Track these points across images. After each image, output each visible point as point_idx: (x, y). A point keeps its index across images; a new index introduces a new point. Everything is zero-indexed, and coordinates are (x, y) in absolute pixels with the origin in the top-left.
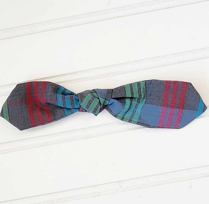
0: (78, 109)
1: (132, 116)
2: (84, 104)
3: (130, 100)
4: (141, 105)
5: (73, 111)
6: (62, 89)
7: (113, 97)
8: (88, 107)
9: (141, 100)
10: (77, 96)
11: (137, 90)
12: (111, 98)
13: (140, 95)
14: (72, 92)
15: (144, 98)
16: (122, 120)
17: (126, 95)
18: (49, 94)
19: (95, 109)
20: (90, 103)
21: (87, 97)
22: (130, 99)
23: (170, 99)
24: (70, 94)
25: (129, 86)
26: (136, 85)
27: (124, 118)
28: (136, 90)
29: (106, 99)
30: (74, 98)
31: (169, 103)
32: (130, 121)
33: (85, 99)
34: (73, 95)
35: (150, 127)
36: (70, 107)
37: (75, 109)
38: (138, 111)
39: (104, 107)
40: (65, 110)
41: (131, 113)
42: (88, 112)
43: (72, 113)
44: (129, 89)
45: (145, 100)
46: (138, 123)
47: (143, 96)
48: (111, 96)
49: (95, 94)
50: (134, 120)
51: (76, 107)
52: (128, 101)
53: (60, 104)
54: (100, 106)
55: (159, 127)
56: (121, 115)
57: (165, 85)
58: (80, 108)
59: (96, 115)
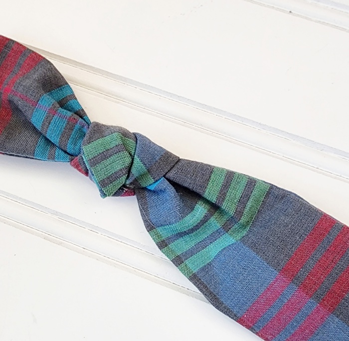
0: (71, 155)
1: (191, 253)
2: (88, 151)
3: (209, 210)
4: (227, 240)
5: (57, 153)
6: (66, 93)
7: (171, 175)
8: (95, 162)
9: (236, 226)
10: (89, 125)
11: (239, 195)
12: (164, 176)
13: (239, 213)
14: (83, 110)
15: (244, 226)
16: (159, 247)
17: (205, 192)
18: (27, 82)
19: (108, 178)
20: (104, 156)
21: (108, 138)
22: (207, 207)
23: (311, 264)
24: (77, 113)
25: (224, 174)
26: (244, 182)
27: (166, 245)
28: (235, 193)
29: (149, 171)
30: (77, 126)
31: (303, 274)
32: (178, 261)
33: (100, 141)
34: (81, 117)
35: (217, 307)
36: (55, 139)
37: (66, 152)
38: (213, 250)
39: (134, 189)
40: (41, 142)
41: (193, 244)
42: (90, 177)
43: (52, 158)
44: (222, 180)
45: (245, 233)
46: (194, 278)
47: (243, 220)
48: (166, 170)
49: (131, 142)
50: (189, 265)
51: (70, 148)
52: (200, 210)
53: (37, 119)
54: (125, 177)
55: (241, 321)
56: (164, 233)
57: (316, 221)
58: (77, 156)
59: (104, 195)
